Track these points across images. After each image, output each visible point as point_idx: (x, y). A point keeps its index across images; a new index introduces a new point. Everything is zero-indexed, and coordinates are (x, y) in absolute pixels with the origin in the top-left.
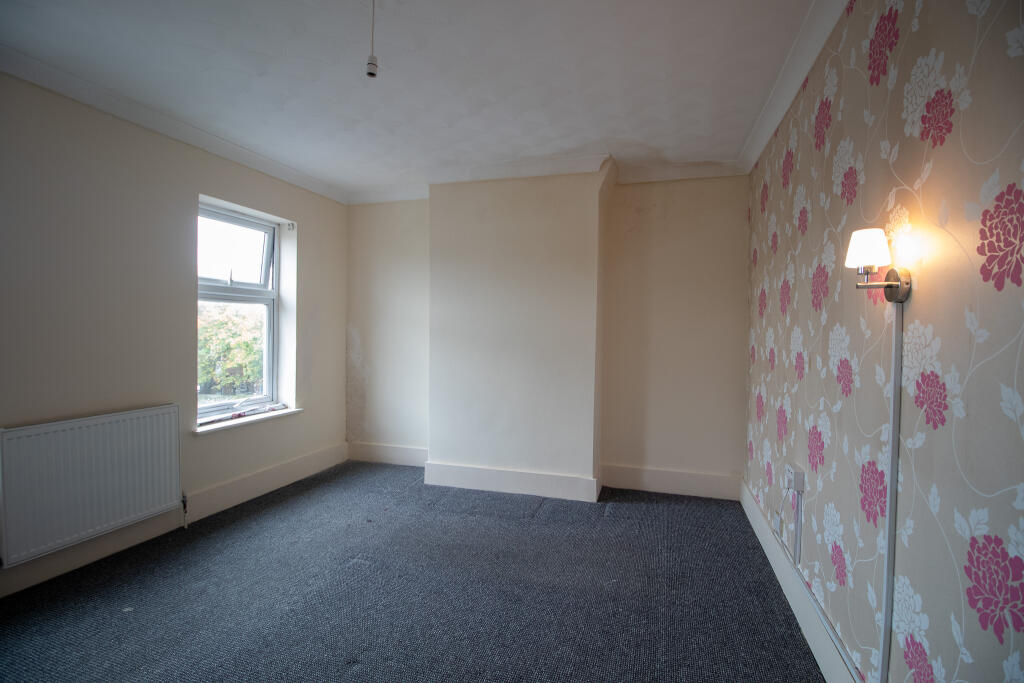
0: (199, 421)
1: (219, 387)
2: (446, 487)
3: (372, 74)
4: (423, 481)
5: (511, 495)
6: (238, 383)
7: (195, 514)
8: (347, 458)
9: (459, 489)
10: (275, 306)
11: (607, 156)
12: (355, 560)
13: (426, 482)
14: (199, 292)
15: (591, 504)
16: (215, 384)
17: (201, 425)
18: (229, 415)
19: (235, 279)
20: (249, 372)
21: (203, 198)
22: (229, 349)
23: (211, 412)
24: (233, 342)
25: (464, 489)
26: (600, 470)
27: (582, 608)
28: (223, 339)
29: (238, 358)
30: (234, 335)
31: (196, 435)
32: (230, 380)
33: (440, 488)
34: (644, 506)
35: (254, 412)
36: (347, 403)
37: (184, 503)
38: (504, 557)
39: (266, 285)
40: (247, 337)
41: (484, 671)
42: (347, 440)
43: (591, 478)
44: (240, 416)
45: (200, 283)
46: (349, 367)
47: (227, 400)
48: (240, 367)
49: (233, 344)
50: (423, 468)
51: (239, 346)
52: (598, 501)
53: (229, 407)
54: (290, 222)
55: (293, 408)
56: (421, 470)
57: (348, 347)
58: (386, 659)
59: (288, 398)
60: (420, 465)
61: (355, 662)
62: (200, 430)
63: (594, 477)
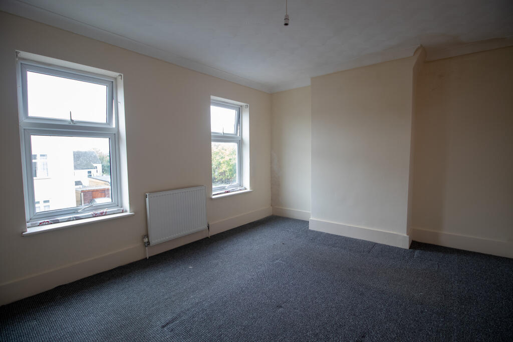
0: (213, 193)
1: (216, 180)
2: (320, 232)
3: (286, 24)
4: (308, 228)
5: (356, 240)
6: (224, 179)
7: (213, 232)
8: (271, 214)
9: (327, 234)
10: (241, 143)
11: (419, 45)
12: (278, 261)
13: (310, 228)
14: (212, 138)
15: (405, 249)
16: (215, 179)
17: (214, 195)
18: (224, 191)
19: (224, 132)
20: (228, 174)
21: (212, 97)
22: (220, 164)
23: (218, 190)
24: (222, 161)
25: (329, 234)
26: (411, 230)
27: (401, 305)
28: (218, 160)
29: (224, 168)
30: (222, 158)
31: (212, 199)
32: (221, 177)
33: (317, 232)
34: (441, 255)
35: (233, 191)
36: (271, 188)
37: (208, 227)
38: (353, 270)
39: (236, 134)
40: (227, 158)
41: (345, 325)
42: (271, 206)
43: (405, 235)
44: (228, 192)
45: (212, 134)
46: (272, 172)
47: (223, 185)
48: (225, 172)
49: (222, 162)
50: (308, 222)
51: (224, 163)
52: (410, 248)
53: (223, 188)
54: (246, 104)
55: (248, 189)
56: (307, 223)
57: (271, 162)
58: (295, 309)
59: (247, 185)
60: (308, 220)
61: (281, 307)
62: (213, 197)
63: (407, 235)
